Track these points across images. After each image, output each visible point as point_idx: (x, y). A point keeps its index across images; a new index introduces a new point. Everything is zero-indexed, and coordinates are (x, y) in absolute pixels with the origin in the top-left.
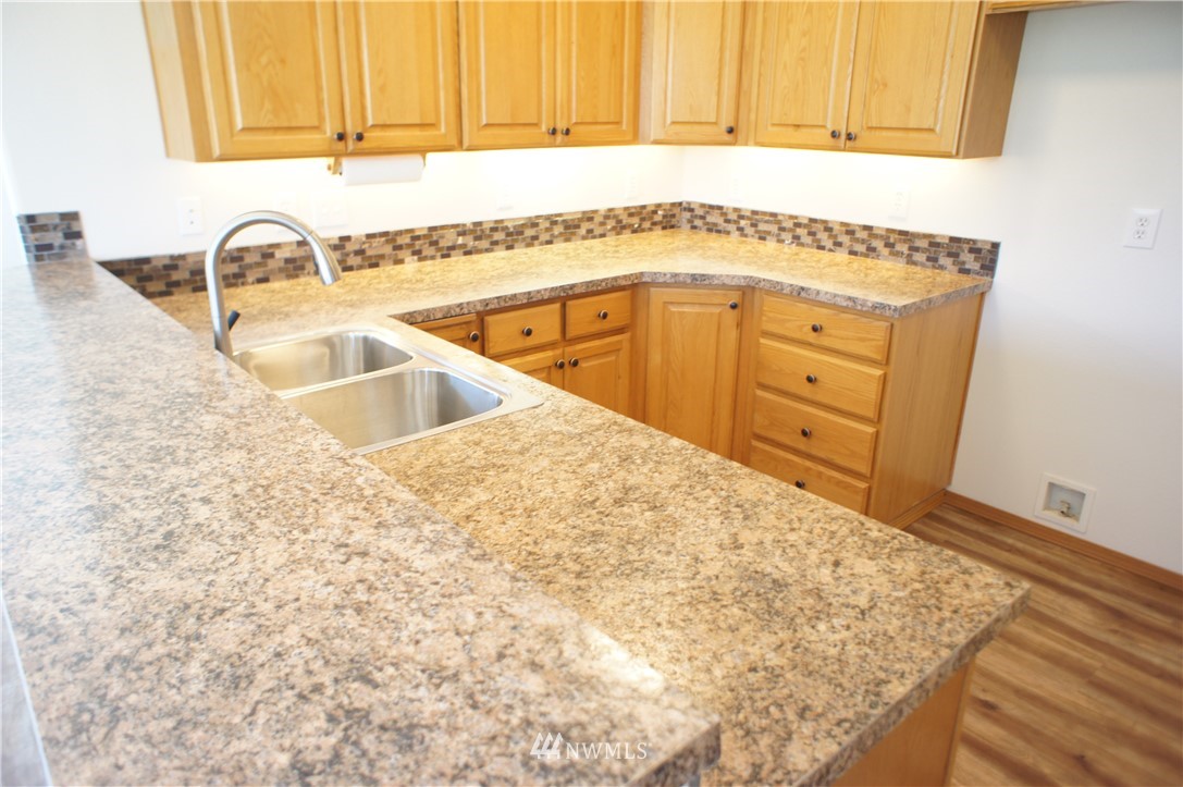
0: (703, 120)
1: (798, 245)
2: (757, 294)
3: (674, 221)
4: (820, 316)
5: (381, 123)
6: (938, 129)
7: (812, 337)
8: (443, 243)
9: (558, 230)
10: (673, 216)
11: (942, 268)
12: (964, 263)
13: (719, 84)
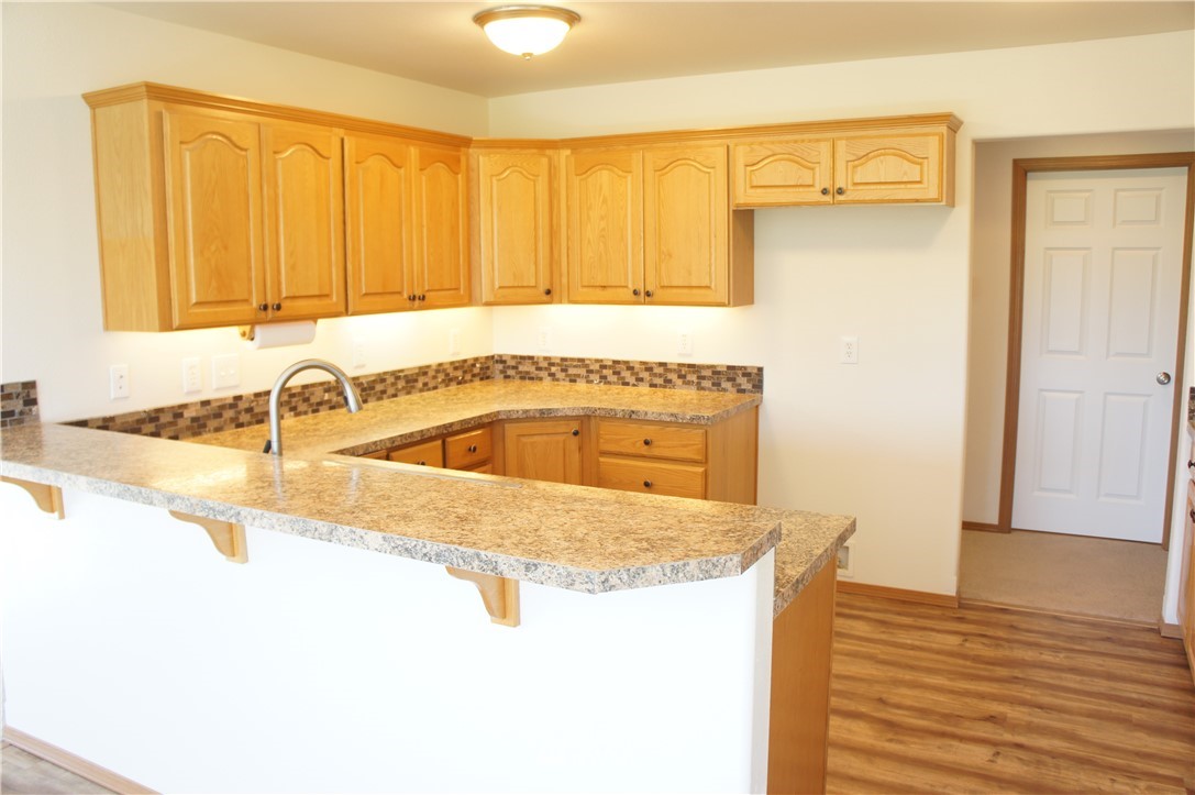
0: (525, 284)
1: (605, 383)
2: (593, 421)
3: (489, 373)
4: (649, 432)
5: (292, 295)
6: (713, 286)
7: (644, 450)
8: (314, 400)
9: (401, 384)
10: (488, 368)
11: (724, 390)
12: (740, 385)
13: (536, 256)
